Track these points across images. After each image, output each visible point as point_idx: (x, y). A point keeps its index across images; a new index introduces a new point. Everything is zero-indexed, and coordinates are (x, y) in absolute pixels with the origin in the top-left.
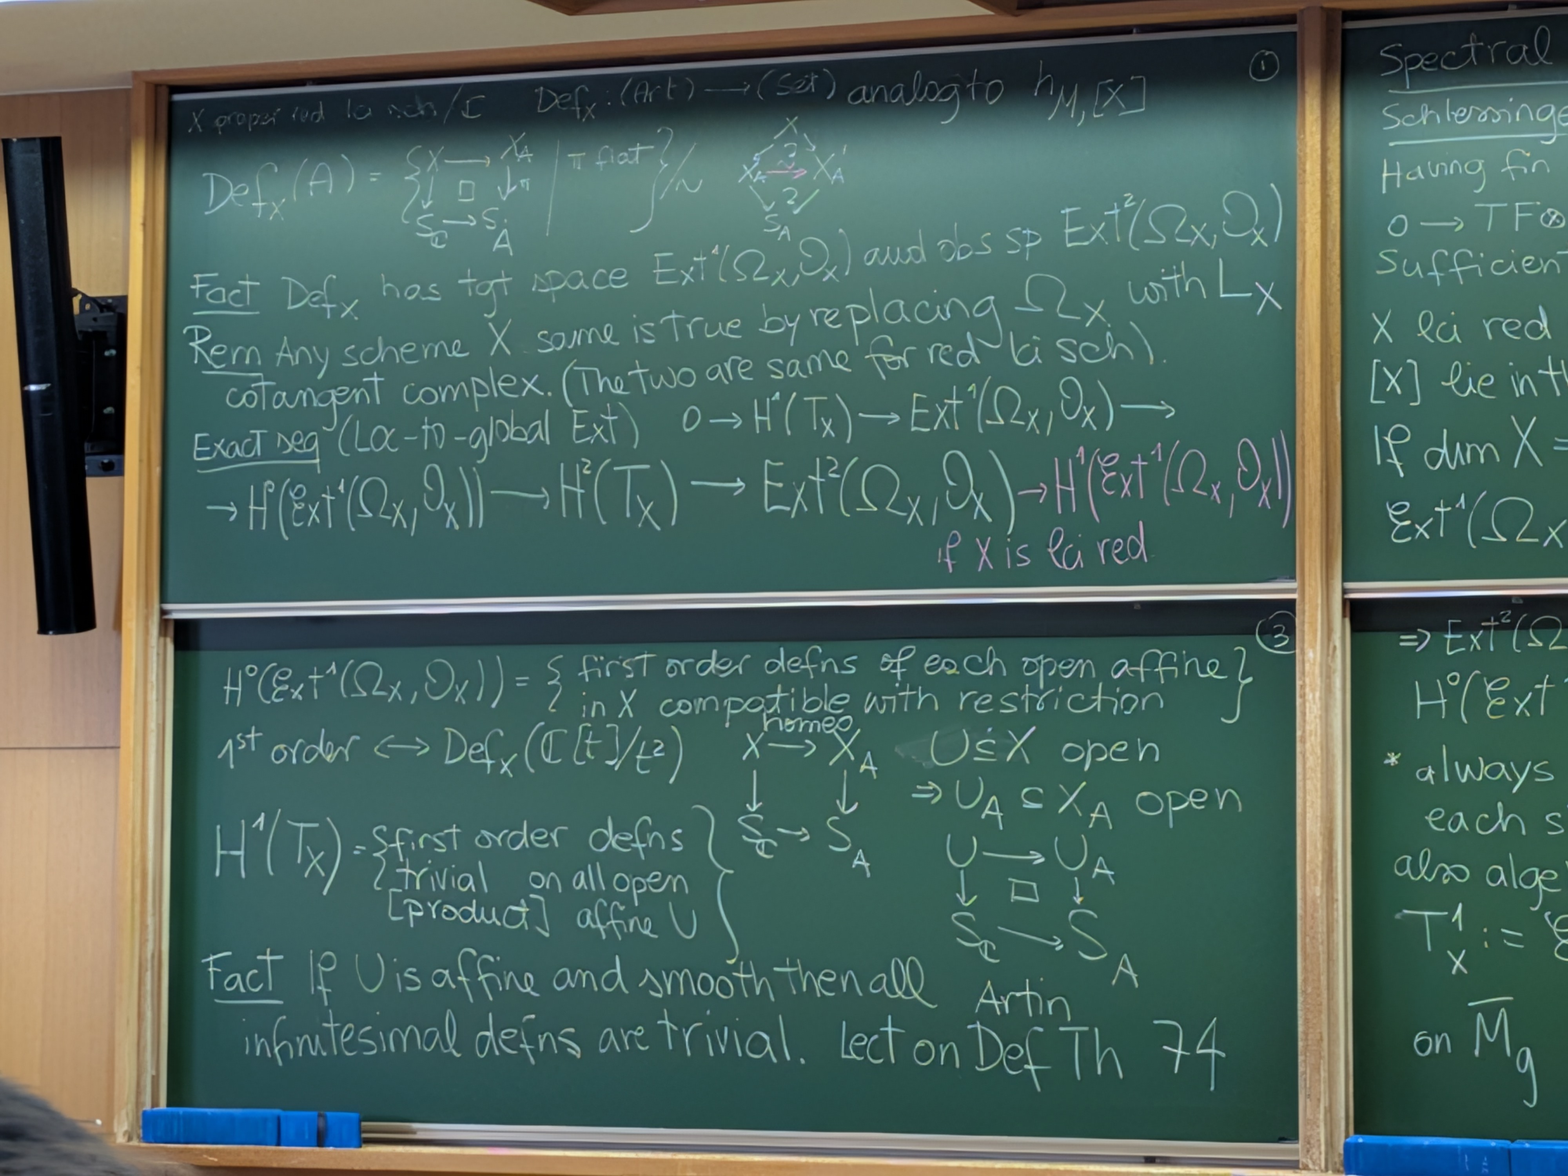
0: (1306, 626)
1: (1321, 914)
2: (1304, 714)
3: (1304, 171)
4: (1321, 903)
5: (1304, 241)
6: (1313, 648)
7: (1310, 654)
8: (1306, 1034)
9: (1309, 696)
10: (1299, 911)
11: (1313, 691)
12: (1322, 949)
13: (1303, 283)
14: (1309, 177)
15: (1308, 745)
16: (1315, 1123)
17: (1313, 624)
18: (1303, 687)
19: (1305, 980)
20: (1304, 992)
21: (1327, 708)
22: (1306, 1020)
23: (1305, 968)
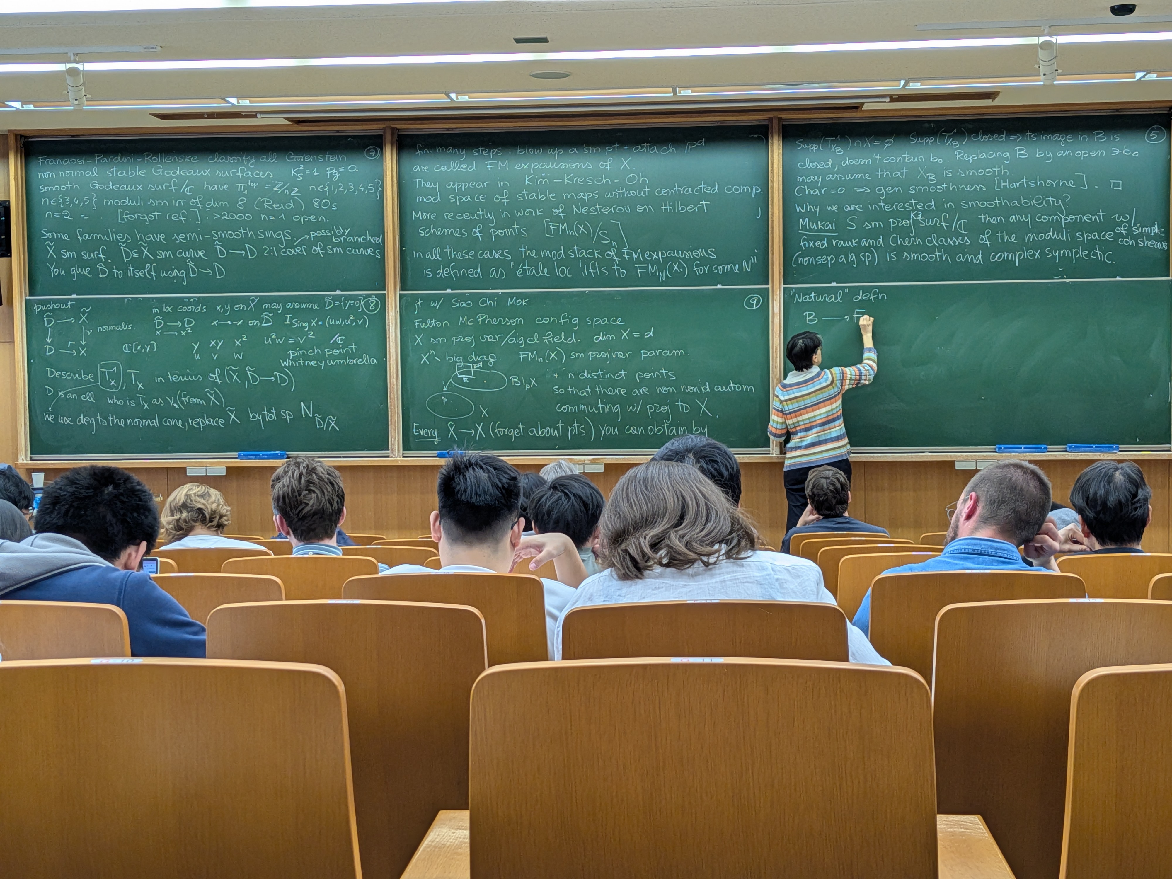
0: (390, 306)
1: (395, 387)
2: (389, 330)
3: (386, 174)
4: (395, 383)
5: (387, 195)
6: (392, 312)
7: (391, 314)
8: (391, 420)
9: (391, 325)
10: (389, 386)
11: (392, 324)
12: (396, 396)
13: (386, 206)
14: (388, 176)
15: (391, 339)
16: (394, 444)
17: (392, 305)
18: (389, 323)
19: (391, 405)
20: (391, 408)
21: (396, 329)
22: (391, 416)
23: (391, 402)
